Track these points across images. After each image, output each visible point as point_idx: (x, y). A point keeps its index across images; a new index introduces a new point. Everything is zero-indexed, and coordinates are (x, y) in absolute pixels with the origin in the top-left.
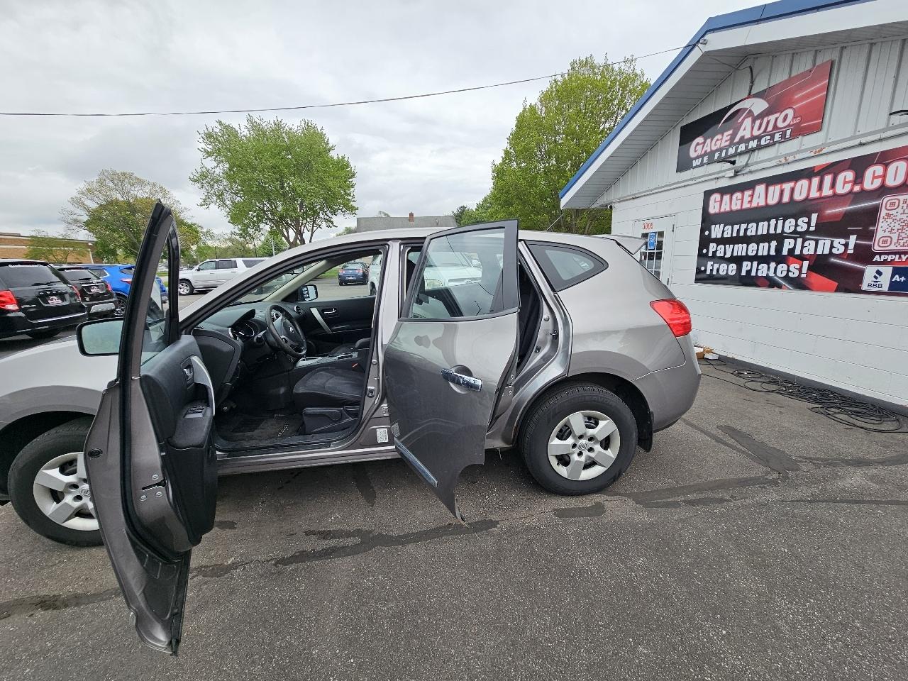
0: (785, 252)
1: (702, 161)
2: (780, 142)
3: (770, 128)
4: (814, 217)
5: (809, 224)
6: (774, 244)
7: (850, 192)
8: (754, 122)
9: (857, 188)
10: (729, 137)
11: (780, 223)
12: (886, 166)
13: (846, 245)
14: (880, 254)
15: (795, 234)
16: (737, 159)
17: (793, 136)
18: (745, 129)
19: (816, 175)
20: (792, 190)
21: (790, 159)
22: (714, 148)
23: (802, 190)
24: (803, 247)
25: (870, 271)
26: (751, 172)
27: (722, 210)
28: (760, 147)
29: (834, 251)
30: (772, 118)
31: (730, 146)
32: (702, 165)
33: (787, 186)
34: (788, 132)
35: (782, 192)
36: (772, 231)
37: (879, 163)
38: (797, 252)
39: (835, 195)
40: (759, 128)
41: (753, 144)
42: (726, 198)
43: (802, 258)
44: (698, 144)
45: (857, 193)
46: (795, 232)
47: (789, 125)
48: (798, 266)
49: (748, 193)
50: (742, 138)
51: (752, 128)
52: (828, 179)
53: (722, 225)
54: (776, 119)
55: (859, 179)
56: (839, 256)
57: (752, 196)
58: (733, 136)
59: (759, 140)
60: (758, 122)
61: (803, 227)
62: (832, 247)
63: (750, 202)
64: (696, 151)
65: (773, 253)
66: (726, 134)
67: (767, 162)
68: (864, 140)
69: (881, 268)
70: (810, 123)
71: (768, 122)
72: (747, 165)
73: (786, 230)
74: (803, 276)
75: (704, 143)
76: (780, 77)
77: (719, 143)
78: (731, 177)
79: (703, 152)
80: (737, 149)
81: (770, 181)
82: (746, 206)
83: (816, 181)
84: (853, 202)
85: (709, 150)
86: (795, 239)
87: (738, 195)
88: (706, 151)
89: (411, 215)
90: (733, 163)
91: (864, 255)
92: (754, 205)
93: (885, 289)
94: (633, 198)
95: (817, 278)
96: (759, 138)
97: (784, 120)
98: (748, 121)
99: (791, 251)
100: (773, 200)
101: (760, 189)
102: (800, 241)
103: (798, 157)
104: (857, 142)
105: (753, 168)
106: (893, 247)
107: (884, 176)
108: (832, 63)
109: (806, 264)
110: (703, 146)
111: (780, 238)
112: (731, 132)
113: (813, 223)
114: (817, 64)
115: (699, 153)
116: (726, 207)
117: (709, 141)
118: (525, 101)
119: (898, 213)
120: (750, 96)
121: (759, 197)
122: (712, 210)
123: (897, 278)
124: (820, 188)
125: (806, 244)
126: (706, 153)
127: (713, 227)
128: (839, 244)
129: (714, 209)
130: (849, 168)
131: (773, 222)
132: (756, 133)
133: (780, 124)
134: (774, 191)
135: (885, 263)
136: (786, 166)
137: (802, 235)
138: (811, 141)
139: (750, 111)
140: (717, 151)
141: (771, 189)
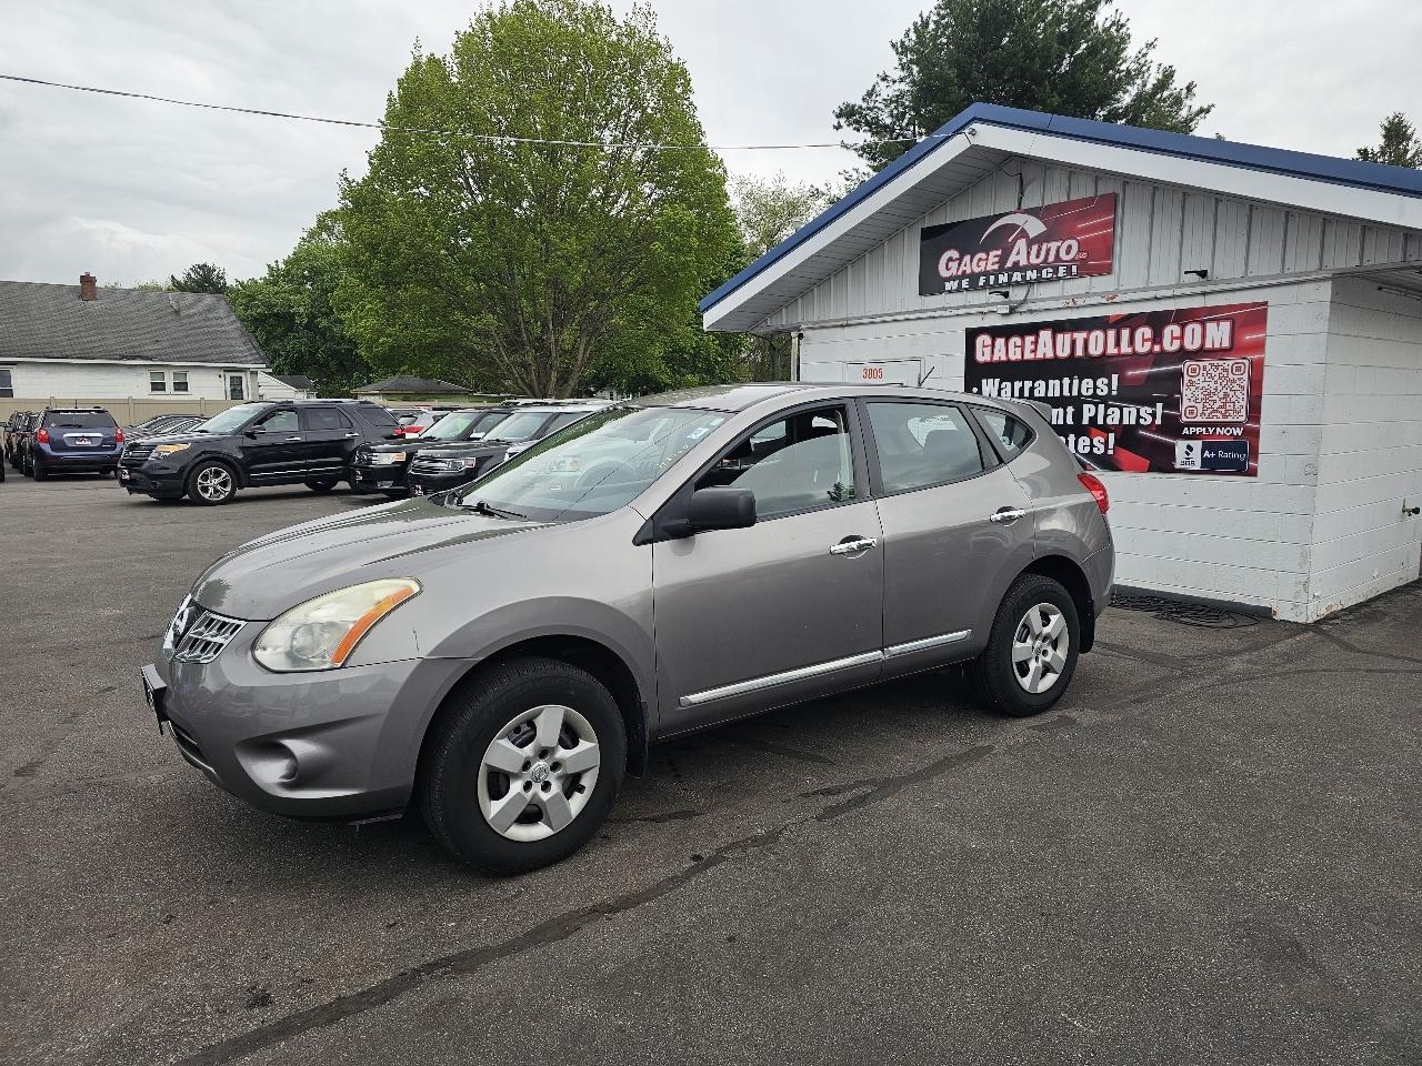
0: (1085, 421)
1: (960, 284)
2: (1064, 278)
3: (1051, 258)
4: (1115, 377)
5: (1109, 385)
6: (1070, 410)
7: (1151, 352)
8: (1029, 246)
9: (1157, 348)
10: (997, 259)
11: (1076, 382)
12: (1183, 327)
13: (1154, 415)
14: (1189, 425)
15: (1096, 399)
16: (1010, 290)
17: (1080, 275)
18: (1018, 253)
19: (1112, 326)
20: (1086, 342)
21: (1080, 302)
22: (977, 270)
23: (1098, 343)
24: (1106, 416)
25: (1180, 447)
26: (1031, 311)
27: (996, 358)
28: (1039, 281)
29: (1142, 421)
30: (1054, 245)
31: (1001, 270)
32: (959, 290)
33: (1080, 336)
34: (1074, 269)
35: (1073, 343)
36: (1066, 393)
37: (1176, 322)
38: (1100, 422)
39: (1135, 353)
40: (1038, 257)
41: (1032, 275)
42: (1000, 342)
43: (1105, 429)
44: (950, 259)
45: (1157, 354)
46: (1095, 395)
47: (1073, 260)
48: (1102, 440)
49: (1029, 339)
50: (1016, 264)
51: (1029, 253)
52: (1125, 333)
53: (997, 380)
54: (1059, 248)
55: (1157, 338)
56: (1146, 428)
57: (1036, 343)
58: (1003, 259)
59: (1039, 271)
60: (1035, 248)
61: (1103, 391)
62: (1139, 417)
63: (1034, 351)
64: (948, 269)
65: (1070, 421)
66: (992, 254)
67: (1051, 301)
68: (1160, 294)
69: (1191, 443)
70: (1096, 260)
71: (1048, 250)
72: (1025, 301)
73: (1084, 392)
74: (1110, 452)
75: (961, 259)
76: (1056, 196)
77: (983, 264)
78: (1003, 315)
79: (960, 273)
80: (1010, 277)
81: (1057, 327)
82: (1028, 356)
83: (1112, 334)
84: (1155, 364)
85: (968, 271)
86: (1096, 405)
87: (1015, 340)
88: (964, 272)
89: (87, 280)
90: (1006, 295)
91: (1173, 427)
92: (1040, 355)
93: (1197, 467)
94: (842, 326)
95: (1126, 456)
96: (1039, 269)
97: (1068, 253)
98: (1022, 244)
99: (1093, 420)
100: (1064, 353)
101: (1045, 335)
102: (1101, 407)
103: (1089, 301)
104: (1151, 294)
105: (1033, 307)
106: (1199, 419)
107: (1182, 338)
108: (1115, 196)
109: (1112, 436)
110: (959, 265)
111: (1078, 402)
112: (999, 252)
113: (1114, 386)
114: (1099, 194)
115: (953, 271)
116: (1000, 355)
117: (967, 258)
118: (417, 46)
119: (1199, 380)
120: (1019, 210)
121: (1045, 347)
122: (980, 358)
123: (1207, 454)
124: (1118, 344)
125: (1110, 411)
126: (964, 275)
127: (984, 381)
128: (1145, 411)
129: (982, 356)
130: (1145, 324)
131: (1066, 381)
132: (1034, 260)
133: (1063, 255)
134: (1064, 339)
135: (1193, 437)
136: (1075, 310)
137: (1104, 400)
138: (1101, 284)
139: (1023, 231)
140: (981, 274)
141: (1060, 337)
